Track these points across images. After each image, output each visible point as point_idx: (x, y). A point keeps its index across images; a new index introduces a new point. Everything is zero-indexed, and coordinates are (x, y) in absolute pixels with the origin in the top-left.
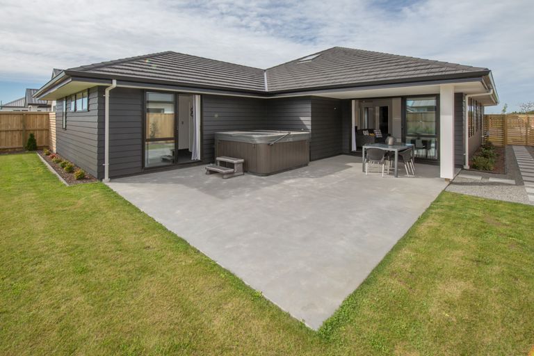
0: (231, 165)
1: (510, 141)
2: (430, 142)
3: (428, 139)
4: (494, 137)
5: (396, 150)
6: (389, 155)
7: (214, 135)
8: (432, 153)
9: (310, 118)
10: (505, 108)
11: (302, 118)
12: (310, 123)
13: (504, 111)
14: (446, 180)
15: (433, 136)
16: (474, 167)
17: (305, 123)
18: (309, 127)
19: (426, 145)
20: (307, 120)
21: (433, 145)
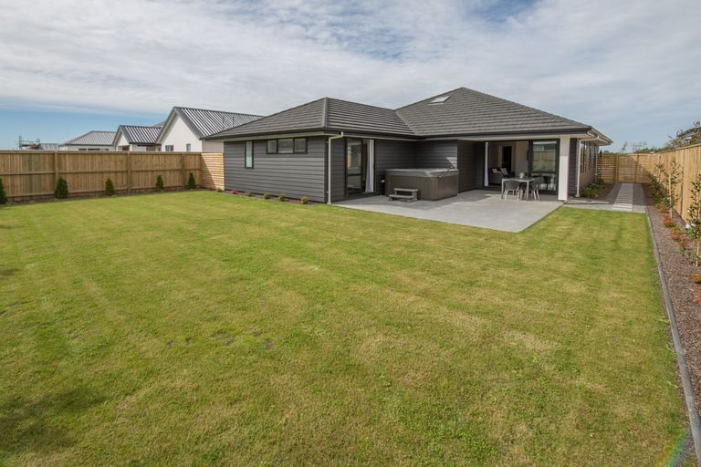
0: (410, 194)
1: (621, 178)
2: (550, 178)
3: (549, 175)
4: (606, 175)
5: (528, 182)
6: (523, 185)
7: (385, 172)
8: (552, 186)
9: (456, 158)
10: (625, 146)
11: (448, 158)
12: (456, 162)
13: (624, 149)
14: (563, 201)
15: (553, 173)
16: (583, 196)
17: (452, 162)
18: (456, 166)
19: (547, 180)
20: (453, 160)
21: (552, 180)
